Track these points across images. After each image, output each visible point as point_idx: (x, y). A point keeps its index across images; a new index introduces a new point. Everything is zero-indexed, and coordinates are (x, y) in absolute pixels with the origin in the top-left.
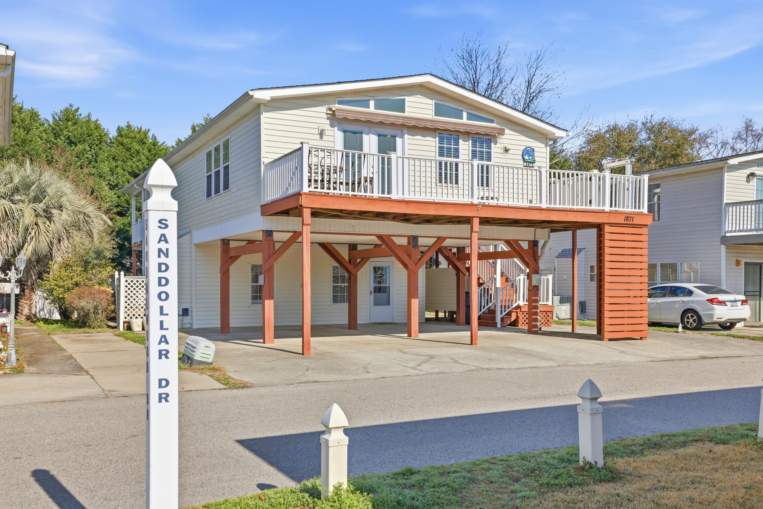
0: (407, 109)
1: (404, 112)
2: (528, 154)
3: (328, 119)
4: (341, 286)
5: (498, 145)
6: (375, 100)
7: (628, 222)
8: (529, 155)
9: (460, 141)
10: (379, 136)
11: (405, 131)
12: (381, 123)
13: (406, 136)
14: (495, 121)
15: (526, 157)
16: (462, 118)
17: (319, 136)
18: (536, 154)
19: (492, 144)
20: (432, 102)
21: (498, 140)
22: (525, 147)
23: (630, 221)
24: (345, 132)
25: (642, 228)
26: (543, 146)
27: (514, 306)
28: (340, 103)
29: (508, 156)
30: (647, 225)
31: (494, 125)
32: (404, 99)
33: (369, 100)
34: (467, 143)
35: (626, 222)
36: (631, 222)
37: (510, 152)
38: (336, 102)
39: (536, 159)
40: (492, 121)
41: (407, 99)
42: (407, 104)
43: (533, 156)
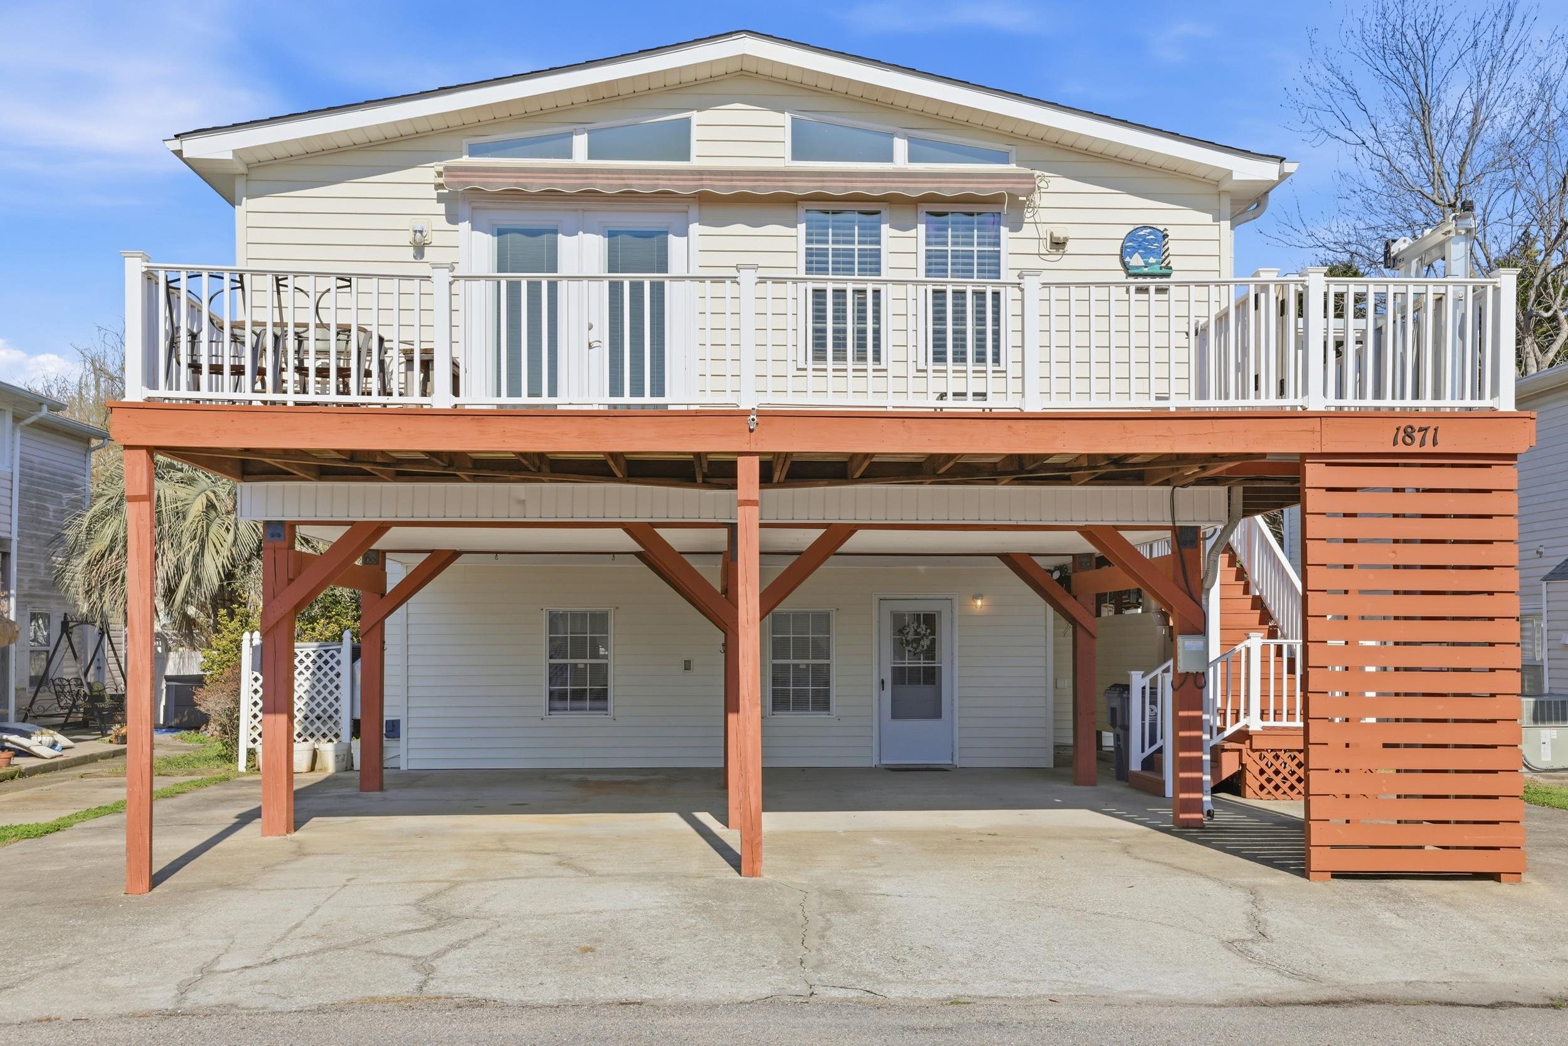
0: (695, 148)
1: (688, 159)
2: (1145, 248)
3: (440, 199)
4: (796, 666)
5: (1027, 230)
6: (589, 132)
7: (1415, 448)
8: (1147, 253)
9: (885, 229)
10: (611, 235)
11: (694, 211)
12: (629, 196)
13: (695, 228)
14: (1013, 156)
15: (1136, 260)
16: (889, 158)
17: (411, 250)
18: (1173, 247)
19: (1004, 230)
20: (786, 119)
21: (1028, 215)
22: (1131, 228)
23: (1422, 444)
24: (500, 233)
25: (1489, 466)
26: (1208, 218)
27: (1227, 734)
28: (474, 151)
29: (1066, 262)
30: (1513, 456)
31: (1012, 168)
32: (688, 121)
33: (570, 135)
34: (912, 233)
35: (1401, 448)
36: (1428, 448)
37: (1070, 247)
38: (465, 148)
39: (1175, 263)
40: (1004, 158)
41: (696, 117)
42: (696, 133)
43: (1163, 253)
